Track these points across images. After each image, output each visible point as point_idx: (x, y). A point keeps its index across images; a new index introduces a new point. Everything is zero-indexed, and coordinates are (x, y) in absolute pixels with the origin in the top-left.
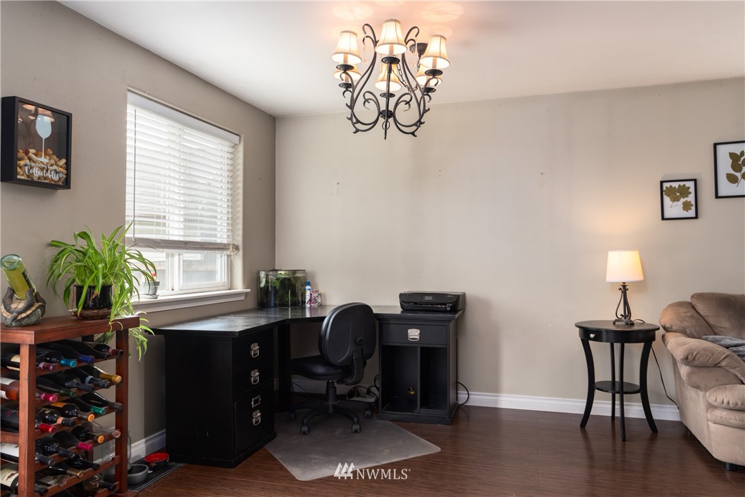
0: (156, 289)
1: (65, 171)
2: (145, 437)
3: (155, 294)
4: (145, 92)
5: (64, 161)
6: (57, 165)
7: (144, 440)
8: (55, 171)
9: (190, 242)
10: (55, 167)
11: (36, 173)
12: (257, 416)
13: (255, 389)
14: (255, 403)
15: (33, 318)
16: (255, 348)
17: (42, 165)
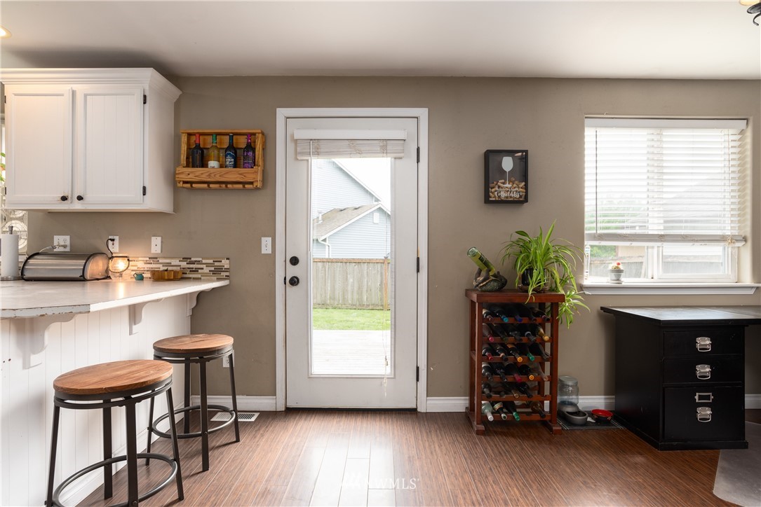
0: (620, 276)
1: (524, 191)
2: (605, 395)
3: (618, 280)
4: (603, 114)
5: (523, 183)
6: (519, 187)
7: (603, 397)
8: (516, 191)
9: (667, 235)
10: (517, 189)
11: (503, 195)
12: (705, 413)
13: (703, 385)
14: (700, 398)
15: (489, 287)
16: (704, 342)
17: (507, 189)
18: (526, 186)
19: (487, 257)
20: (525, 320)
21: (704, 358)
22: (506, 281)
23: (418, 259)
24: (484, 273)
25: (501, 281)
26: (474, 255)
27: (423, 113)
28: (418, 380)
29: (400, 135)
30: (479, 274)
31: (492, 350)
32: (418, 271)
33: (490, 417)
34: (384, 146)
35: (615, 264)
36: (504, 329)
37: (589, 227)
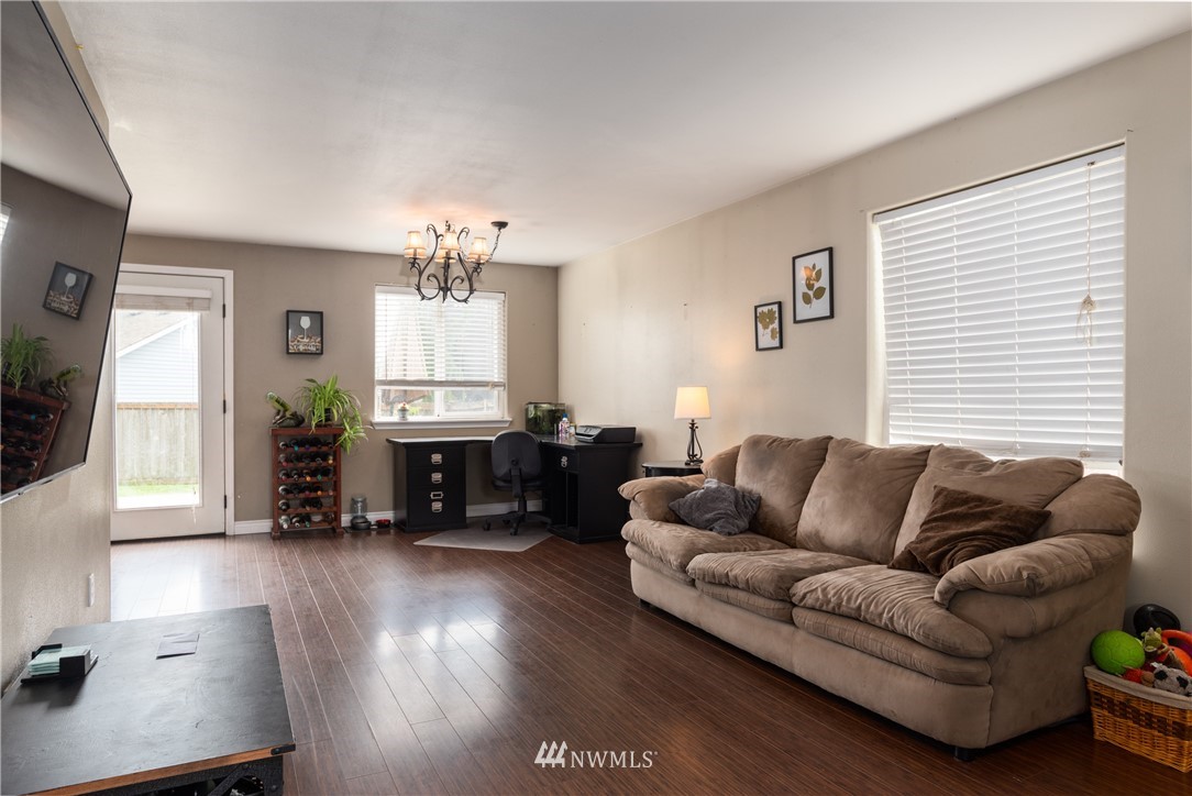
0: (405, 414)
1: (320, 344)
3: (404, 417)
5: (320, 338)
6: (315, 341)
8: (313, 345)
10: (313, 343)
11: (302, 348)
12: (437, 506)
13: (436, 487)
14: (434, 495)
15: (284, 424)
16: (437, 458)
17: (304, 344)
18: (322, 340)
19: (284, 399)
20: (313, 449)
21: (437, 468)
22: (303, 420)
23: (224, 402)
24: (281, 414)
25: (299, 421)
26: (271, 398)
27: (229, 274)
28: (225, 507)
29: (206, 294)
30: (278, 413)
31: (288, 475)
32: (225, 411)
33: (285, 526)
34: (190, 304)
35: (402, 405)
36: (299, 458)
37: (379, 375)
